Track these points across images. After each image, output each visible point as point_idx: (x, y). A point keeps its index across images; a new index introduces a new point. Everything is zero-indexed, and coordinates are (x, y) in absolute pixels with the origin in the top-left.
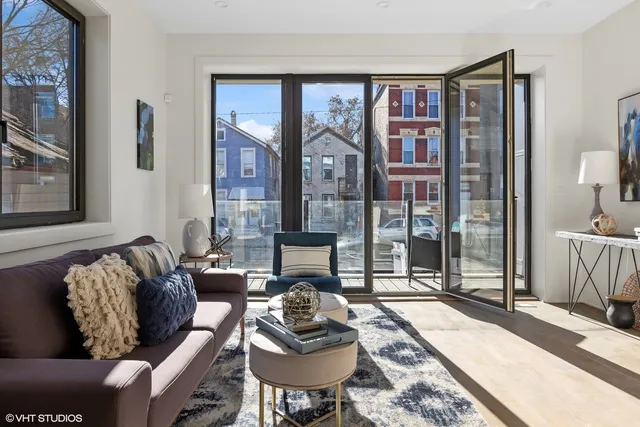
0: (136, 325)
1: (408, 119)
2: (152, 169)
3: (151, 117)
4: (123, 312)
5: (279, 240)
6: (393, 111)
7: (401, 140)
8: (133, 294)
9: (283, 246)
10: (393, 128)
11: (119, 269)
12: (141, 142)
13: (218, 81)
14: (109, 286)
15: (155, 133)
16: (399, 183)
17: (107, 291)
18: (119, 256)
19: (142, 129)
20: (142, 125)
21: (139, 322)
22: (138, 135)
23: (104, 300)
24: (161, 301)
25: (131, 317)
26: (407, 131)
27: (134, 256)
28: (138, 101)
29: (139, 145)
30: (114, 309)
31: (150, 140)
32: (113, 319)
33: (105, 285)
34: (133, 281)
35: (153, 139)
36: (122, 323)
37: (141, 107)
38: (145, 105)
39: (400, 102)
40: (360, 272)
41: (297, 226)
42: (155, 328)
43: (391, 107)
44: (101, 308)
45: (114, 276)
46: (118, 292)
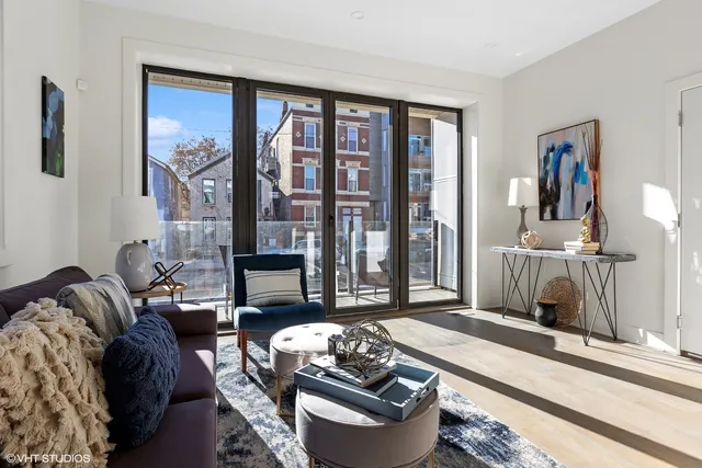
0: (108, 419)
1: (310, 150)
2: (62, 175)
3: (61, 104)
4: (85, 401)
5: (240, 266)
6: (296, 142)
7: (303, 168)
8: (95, 364)
9: (246, 272)
10: (296, 157)
11: (69, 327)
12: (48, 137)
13: (151, 75)
14: (59, 361)
15: (65, 126)
16: (302, 207)
17: (55, 370)
18: (55, 303)
19: (49, 119)
20: (50, 113)
21: (110, 411)
22: (44, 125)
23: (51, 388)
24: (150, 370)
25: (98, 408)
26: (309, 160)
27: (79, 300)
28: (44, 78)
29: (44, 141)
30: (70, 400)
31: (61, 135)
32: (70, 420)
33: (49, 358)
34: (92, 343)
35: (63, 135)
36: (85, 422)
37: (47, 88)
38: (53, 87)
39: (303, 133)
40: (318, 292)
41: (251, 247)
42: (142, 415)
43: (294, 138)
44: (46, 404)
45: (63, 341)
46: (74, 368)
